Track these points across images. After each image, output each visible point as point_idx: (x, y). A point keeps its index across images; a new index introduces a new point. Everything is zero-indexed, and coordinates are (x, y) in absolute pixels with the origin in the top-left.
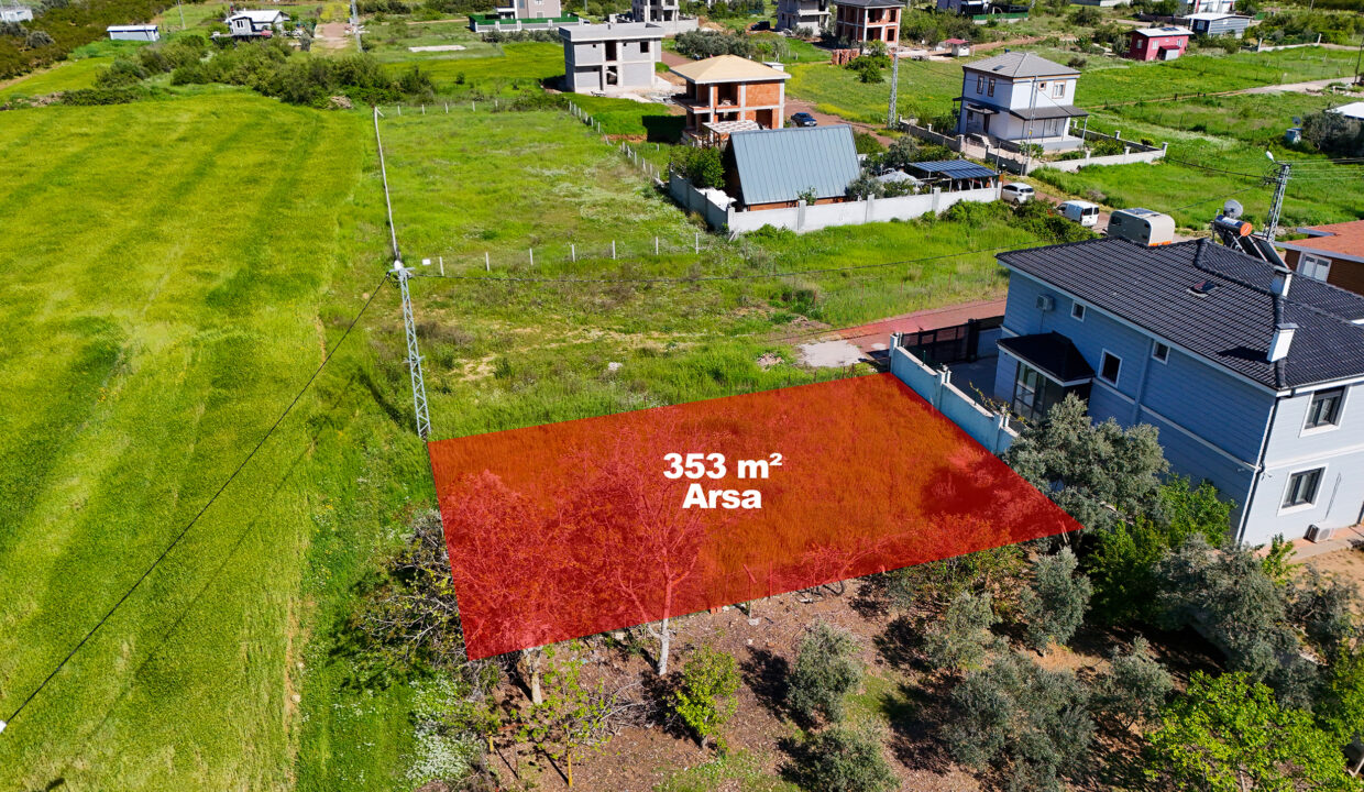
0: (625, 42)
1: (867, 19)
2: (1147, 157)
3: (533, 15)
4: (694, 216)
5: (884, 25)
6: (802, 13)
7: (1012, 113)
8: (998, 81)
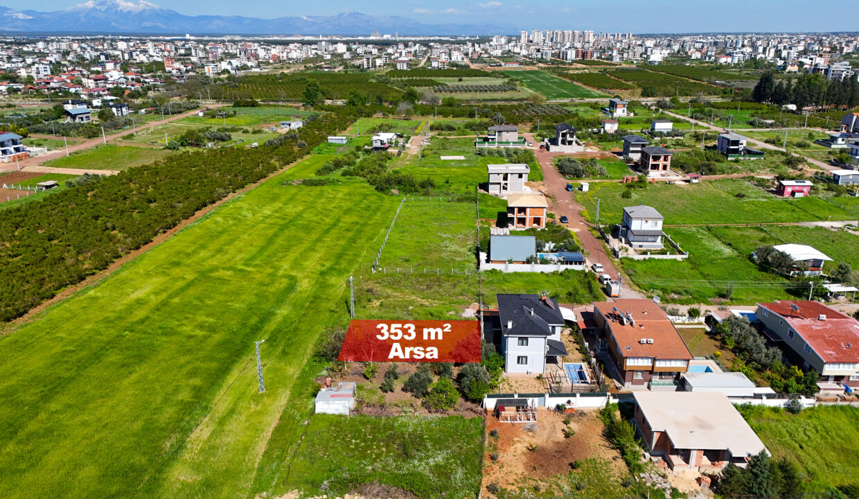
0: (512, 174)
1: (651, 159)
2: (679, 257)
3: (504, 140)
5: (661, 162)
6: (631, 149)
7: (631, 231)
8: (629, 218)
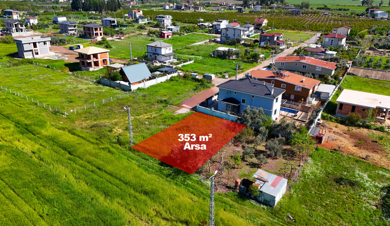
0: (39, 42)
1: (94, 30)
2: (191, 62)
4: (117, 88)
5: (99, 32)
6: (69, 28)
7: (162, 55)
8: (157, 48)
